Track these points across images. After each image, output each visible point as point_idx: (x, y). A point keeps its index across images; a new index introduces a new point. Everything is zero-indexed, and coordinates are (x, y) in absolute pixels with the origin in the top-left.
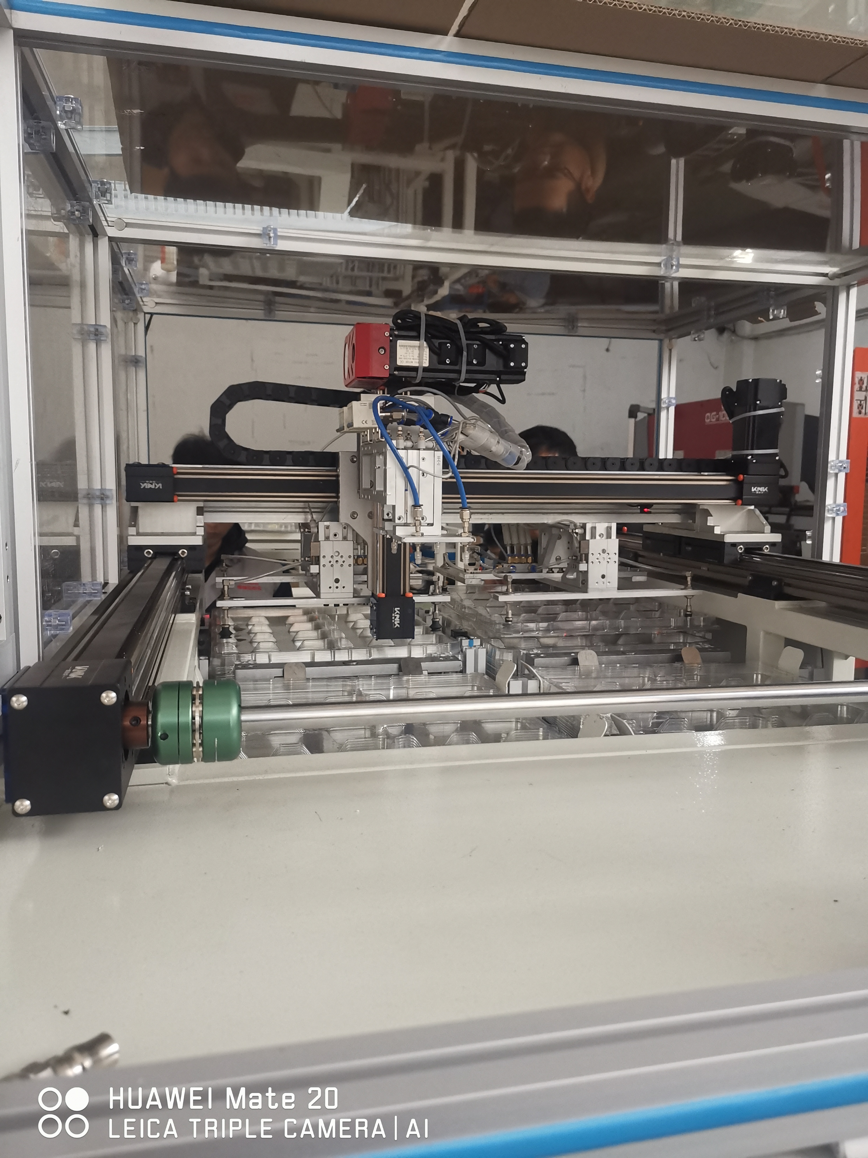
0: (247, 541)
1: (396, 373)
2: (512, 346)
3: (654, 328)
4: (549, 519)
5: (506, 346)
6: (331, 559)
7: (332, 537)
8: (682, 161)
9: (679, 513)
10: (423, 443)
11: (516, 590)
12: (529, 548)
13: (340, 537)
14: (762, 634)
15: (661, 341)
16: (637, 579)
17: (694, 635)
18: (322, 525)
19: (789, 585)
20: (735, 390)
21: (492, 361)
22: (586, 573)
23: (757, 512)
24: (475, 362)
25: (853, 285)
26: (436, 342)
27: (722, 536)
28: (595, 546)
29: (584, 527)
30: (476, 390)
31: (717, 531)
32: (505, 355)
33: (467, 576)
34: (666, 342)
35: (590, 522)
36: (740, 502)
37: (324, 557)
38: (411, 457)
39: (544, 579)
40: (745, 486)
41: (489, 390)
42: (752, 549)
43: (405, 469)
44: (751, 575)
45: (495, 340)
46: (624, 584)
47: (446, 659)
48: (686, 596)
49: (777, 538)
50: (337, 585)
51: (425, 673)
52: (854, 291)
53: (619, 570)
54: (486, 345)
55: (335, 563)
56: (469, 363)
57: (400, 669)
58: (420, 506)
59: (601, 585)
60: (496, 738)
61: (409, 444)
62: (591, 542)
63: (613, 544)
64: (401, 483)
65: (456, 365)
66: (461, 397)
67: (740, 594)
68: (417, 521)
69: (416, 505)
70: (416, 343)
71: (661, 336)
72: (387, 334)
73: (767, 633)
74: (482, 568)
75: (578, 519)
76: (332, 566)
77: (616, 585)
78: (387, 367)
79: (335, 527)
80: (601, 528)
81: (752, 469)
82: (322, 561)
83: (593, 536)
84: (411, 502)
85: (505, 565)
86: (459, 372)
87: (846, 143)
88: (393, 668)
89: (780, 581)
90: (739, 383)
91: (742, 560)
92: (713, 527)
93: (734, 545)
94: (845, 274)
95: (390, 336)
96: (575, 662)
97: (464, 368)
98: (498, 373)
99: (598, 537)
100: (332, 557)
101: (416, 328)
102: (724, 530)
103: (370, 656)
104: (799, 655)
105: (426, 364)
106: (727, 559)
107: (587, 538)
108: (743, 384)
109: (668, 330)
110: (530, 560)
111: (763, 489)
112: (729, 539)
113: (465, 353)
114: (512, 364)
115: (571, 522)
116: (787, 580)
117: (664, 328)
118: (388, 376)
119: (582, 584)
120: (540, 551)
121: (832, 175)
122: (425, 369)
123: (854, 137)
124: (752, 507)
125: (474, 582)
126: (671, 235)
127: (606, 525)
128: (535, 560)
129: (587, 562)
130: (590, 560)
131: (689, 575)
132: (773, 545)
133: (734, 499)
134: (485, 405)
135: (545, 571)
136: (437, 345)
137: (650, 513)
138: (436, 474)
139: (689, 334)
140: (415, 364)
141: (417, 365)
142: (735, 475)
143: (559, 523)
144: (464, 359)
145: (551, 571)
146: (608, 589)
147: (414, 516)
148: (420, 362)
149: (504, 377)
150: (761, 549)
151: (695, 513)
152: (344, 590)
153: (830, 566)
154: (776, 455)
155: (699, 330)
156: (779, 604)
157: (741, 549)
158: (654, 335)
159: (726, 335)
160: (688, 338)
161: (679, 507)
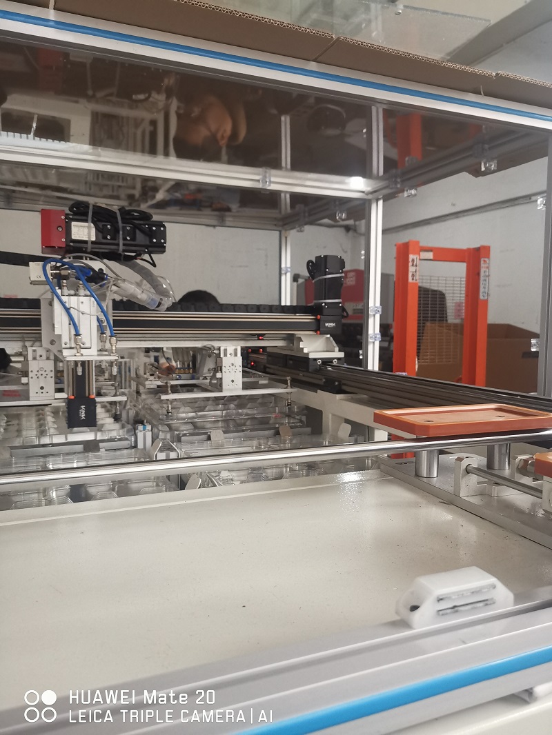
0: (11, 362)
1: (71, 244)
2: (154, 228)
3: (275, 223)
4: (199, 344)
5: (150, 229)
6: (37, 373)
7: (38, 358)
8: (288, 119)
9: (285, 340)
10: (82, 292)
11: (173, 392)
12: (191, 363)
13: (44, 357)
14: (330, 415)
15: (280, 231)
16: (262, 382)
17: (294, 418)
18: (30, 350)
19: (345, 384)
20: (314, 261)
21: (140, 238)
22: (221, 379)
23: (331, 339)
24: (128, 238)
25: (380, 199)
26: (100, 225)
27: (308, 354)
28: (226, 361)
29: (219, 349)
30: (135, 258)
31: (305, 351)
32: (151, 234)
33: (147, 383)
34: (283, 232)
35: (223, 345)
36: (319, 332)
37: (32, 371)
38: (72, 301)
39: (202, 384)
40: (321, 323)
41: (144, 258)
42: (327, 362)
43: (67, 310)
44: (325, 378)
45: (143, 224)
46: (246, 386)
47: (120, 440)
48: (287, 393)
49: (342, 355)
50: (42, 391)
51: (103, 450)
52: (381, 203)
53: (243, 377)
54: (135, 227)
55: (40, 376)
56: (125, 239)
57: (85, 448)
58: (80, 335)
59: (231, 387)
60: (137, 493)
61: (72, 292)
62: (224, 359)
63: (239, 360)
64: (66, 319)
65: (115, 240)
66: (127, 263)
67: (318, 391)
68: (78, 346)
69: (77, 334)
70: (86, 224)
71: (280, 228)
72: (63, 217)
73: (333, 415)
74: (159, 378)
75: (216, 344)
76: (38, 377)
77: (241, 386)
78: (64, 240)
79: (40, 351)
80: (230, 350)
81: (325, 312)
82: (31, 375)
83: (225, 355)
84: (73, 332)
85: (174, 375)
86: (118, 245)
87: (374, 109)
88: (80, 447)
89: (339, 382)
90: (316, 257)
91: (320, 369)
92: (303, 349)
93: (315, 360)
94: (375, 192)
95: (66, 218)
96: (209, 438)
97: (121, 242)
98: (147, 247)
99: (228, 355)
100: (38, 371)
101: (86, 214)
102: (310, 350)
103: (66, 439)
104: (349, 427)
105: (93, 239)
106: (311, 369)
107: (221, 356)
108: (318, 258)
109: (285, 224)
110: (191, 371)
111: (332, 325)
112: (312, 356)
113: (121, 232)
114: (155, 240)
115: (212, 346)
116: (344, 382)
117: (281, 223)
118: (64, 246)
119: (219, 386)
120: (197, 366)
121: (367, 131)
122: (93, 242)
123: (378, 105)
124: (329, 336)
125: (152, 387)
126: (283, 164)
127: (234, 348)
128: (195, 371)
129: (222, 372)
130: (223, 371)
131: (288, 378)
132: (339, 359)
133: (316, 331)
134: (143, 268)
135: (201, 378)
136: (101, 226)
137: (263, 339)
138: (92, 313)
139: (294, 228)
140: (85, 238)
141: (87, 239)
142: (316, 316)
143: (205, 347)
144: (121, 236)
145: (205, 378)
146: (236, 389)
147: (76, 341)
148: (89, 237)
149: (150, 249)
150: (332, 362)
151: (293, 340)
152: (47, 395)
153: (373, 372)
154: (340, 303)
155: (301, 225)
156: (339, 396)
157: (319, 362)
158: (275, 228)
159: (351, 233)
160: (295, 230)
161: (284, 336)
